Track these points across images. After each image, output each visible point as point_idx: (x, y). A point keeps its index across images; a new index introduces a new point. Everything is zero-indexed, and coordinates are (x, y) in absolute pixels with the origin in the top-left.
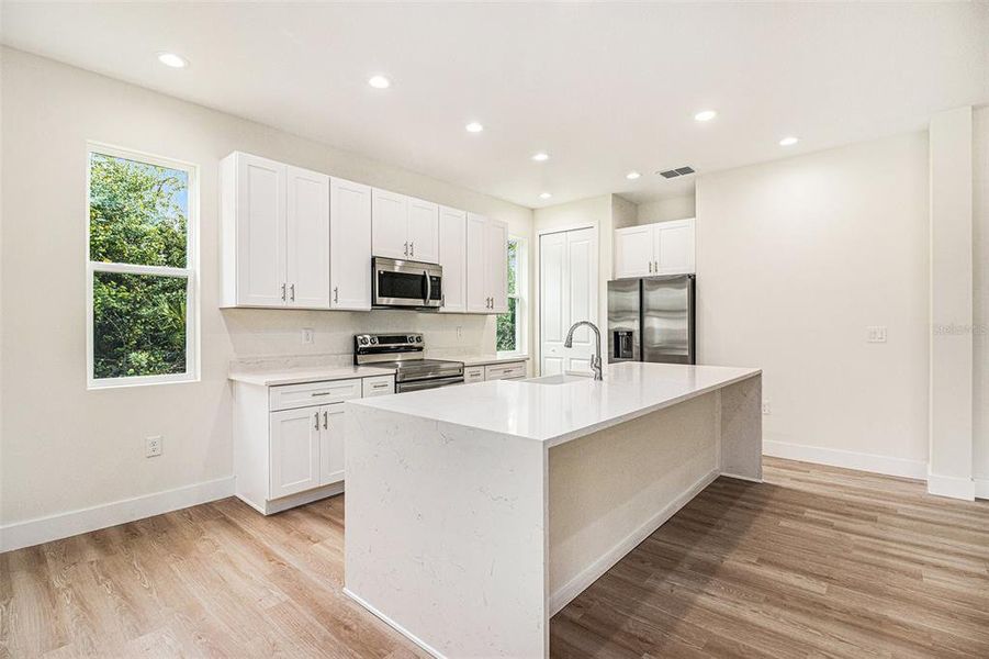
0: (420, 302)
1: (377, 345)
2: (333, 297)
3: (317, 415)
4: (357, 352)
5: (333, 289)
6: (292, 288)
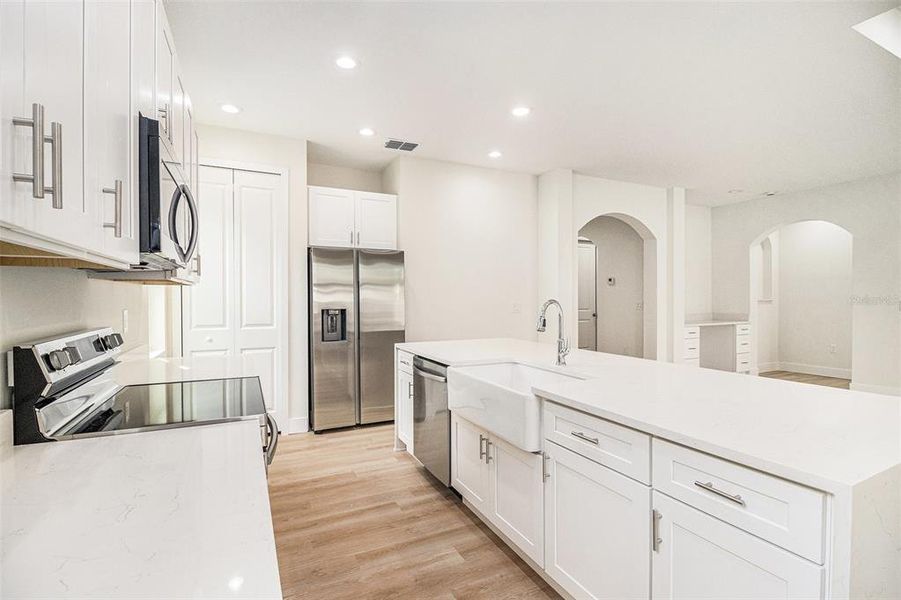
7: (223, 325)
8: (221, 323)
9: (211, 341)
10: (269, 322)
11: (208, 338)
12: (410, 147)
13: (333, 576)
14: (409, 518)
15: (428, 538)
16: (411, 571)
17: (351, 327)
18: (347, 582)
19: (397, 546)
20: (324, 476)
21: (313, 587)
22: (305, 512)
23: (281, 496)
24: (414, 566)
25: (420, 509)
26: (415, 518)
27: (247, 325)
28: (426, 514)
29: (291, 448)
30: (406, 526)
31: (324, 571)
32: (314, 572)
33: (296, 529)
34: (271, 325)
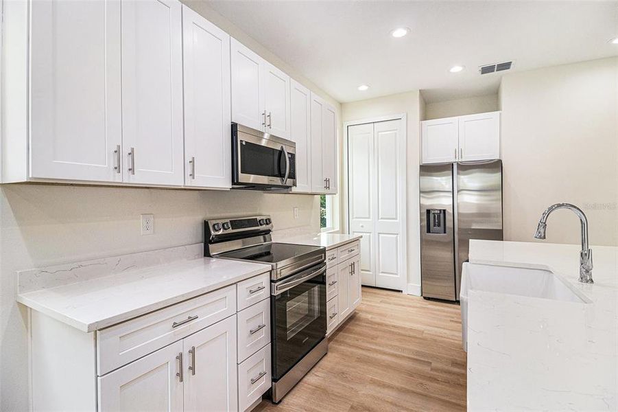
0: (277, 181)
1: (230, 231)
2: (189, 171)
3: (180, 357)
4: (208, 240)
5: (188, 159)
6: (131, 154)
7: (369, 218)
8: (368, 216)
9: (362, 226)
10: (394, 217)
11: (361, 225)
12: (505, 66)
13: (349, 381)
14: (430, 377)
15: (431, 397)
16: (394, 407)
17: (449, 224)
18: (352, 388)
19: (402, 388)
20: (403, 326)
21: (334, 380)
22: (371, 341)
23: (369, 327)
24: (399, 406)
25: (445, 375)
26: (434, 379)
27: (382, 218)
28: (447, 382)
29: (403, 303)
30: (420, 381)
31: (347, 376)
32: (343, 373)
33: (357, 347)
34: (396, 219)
